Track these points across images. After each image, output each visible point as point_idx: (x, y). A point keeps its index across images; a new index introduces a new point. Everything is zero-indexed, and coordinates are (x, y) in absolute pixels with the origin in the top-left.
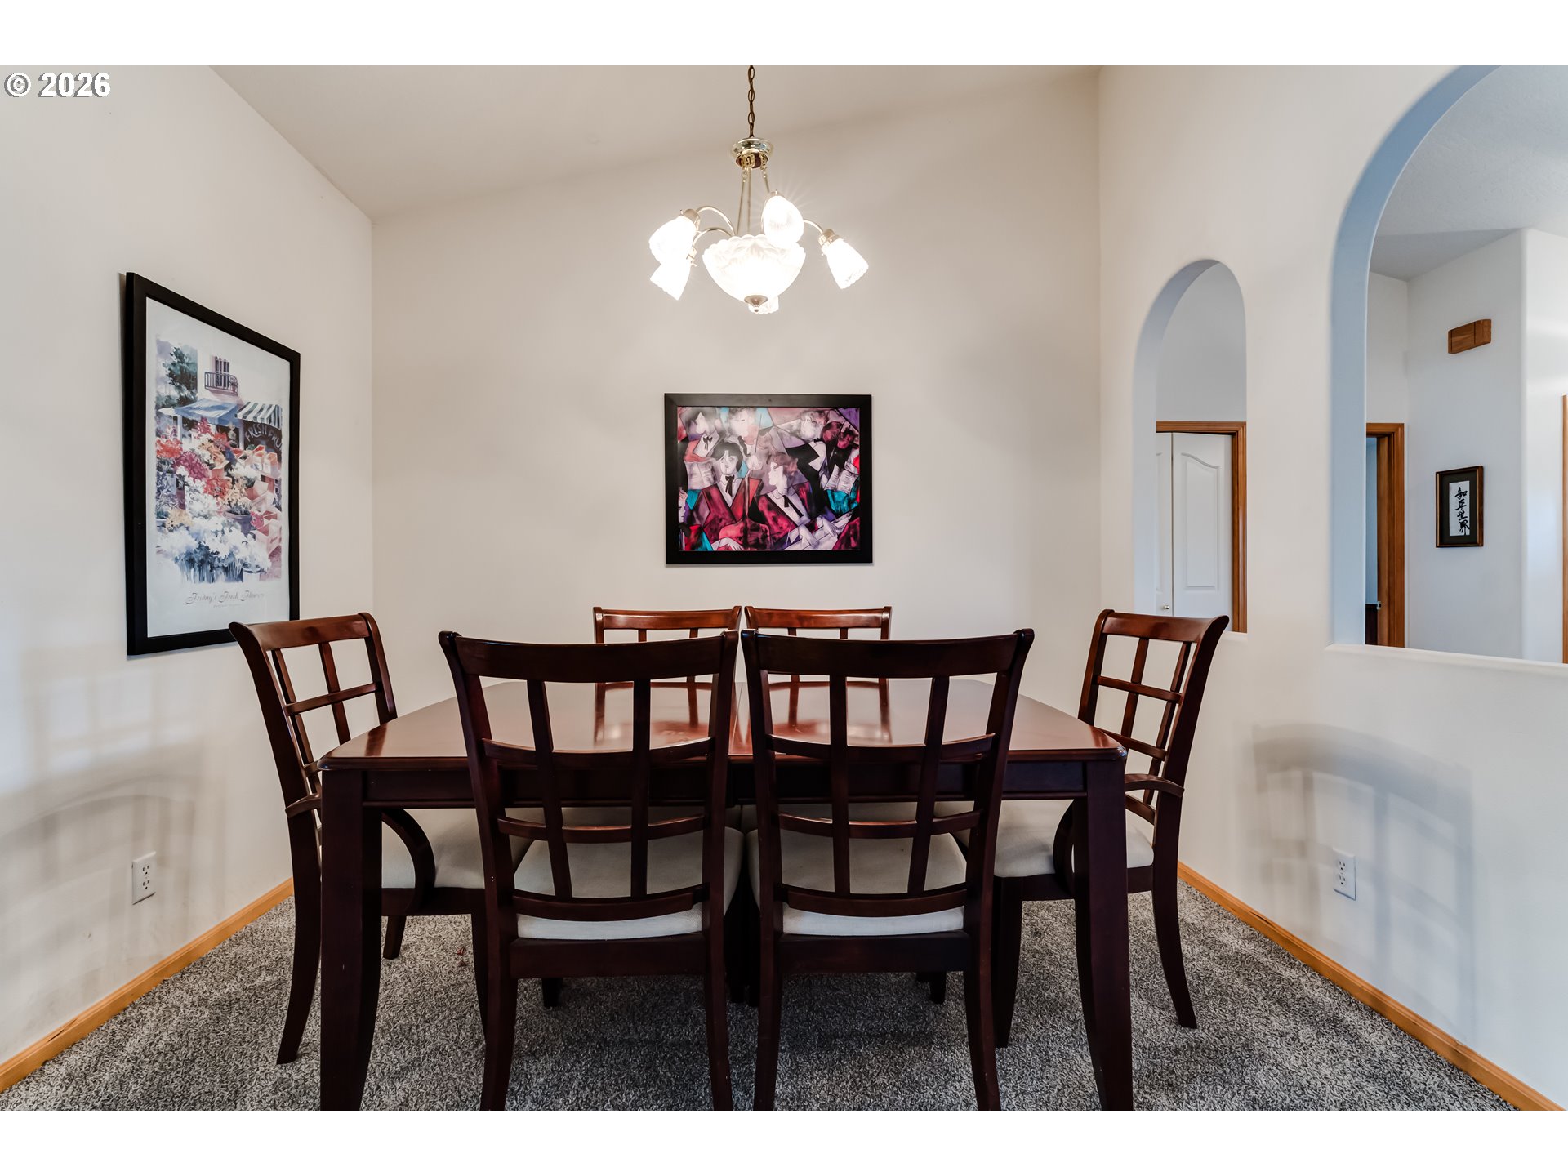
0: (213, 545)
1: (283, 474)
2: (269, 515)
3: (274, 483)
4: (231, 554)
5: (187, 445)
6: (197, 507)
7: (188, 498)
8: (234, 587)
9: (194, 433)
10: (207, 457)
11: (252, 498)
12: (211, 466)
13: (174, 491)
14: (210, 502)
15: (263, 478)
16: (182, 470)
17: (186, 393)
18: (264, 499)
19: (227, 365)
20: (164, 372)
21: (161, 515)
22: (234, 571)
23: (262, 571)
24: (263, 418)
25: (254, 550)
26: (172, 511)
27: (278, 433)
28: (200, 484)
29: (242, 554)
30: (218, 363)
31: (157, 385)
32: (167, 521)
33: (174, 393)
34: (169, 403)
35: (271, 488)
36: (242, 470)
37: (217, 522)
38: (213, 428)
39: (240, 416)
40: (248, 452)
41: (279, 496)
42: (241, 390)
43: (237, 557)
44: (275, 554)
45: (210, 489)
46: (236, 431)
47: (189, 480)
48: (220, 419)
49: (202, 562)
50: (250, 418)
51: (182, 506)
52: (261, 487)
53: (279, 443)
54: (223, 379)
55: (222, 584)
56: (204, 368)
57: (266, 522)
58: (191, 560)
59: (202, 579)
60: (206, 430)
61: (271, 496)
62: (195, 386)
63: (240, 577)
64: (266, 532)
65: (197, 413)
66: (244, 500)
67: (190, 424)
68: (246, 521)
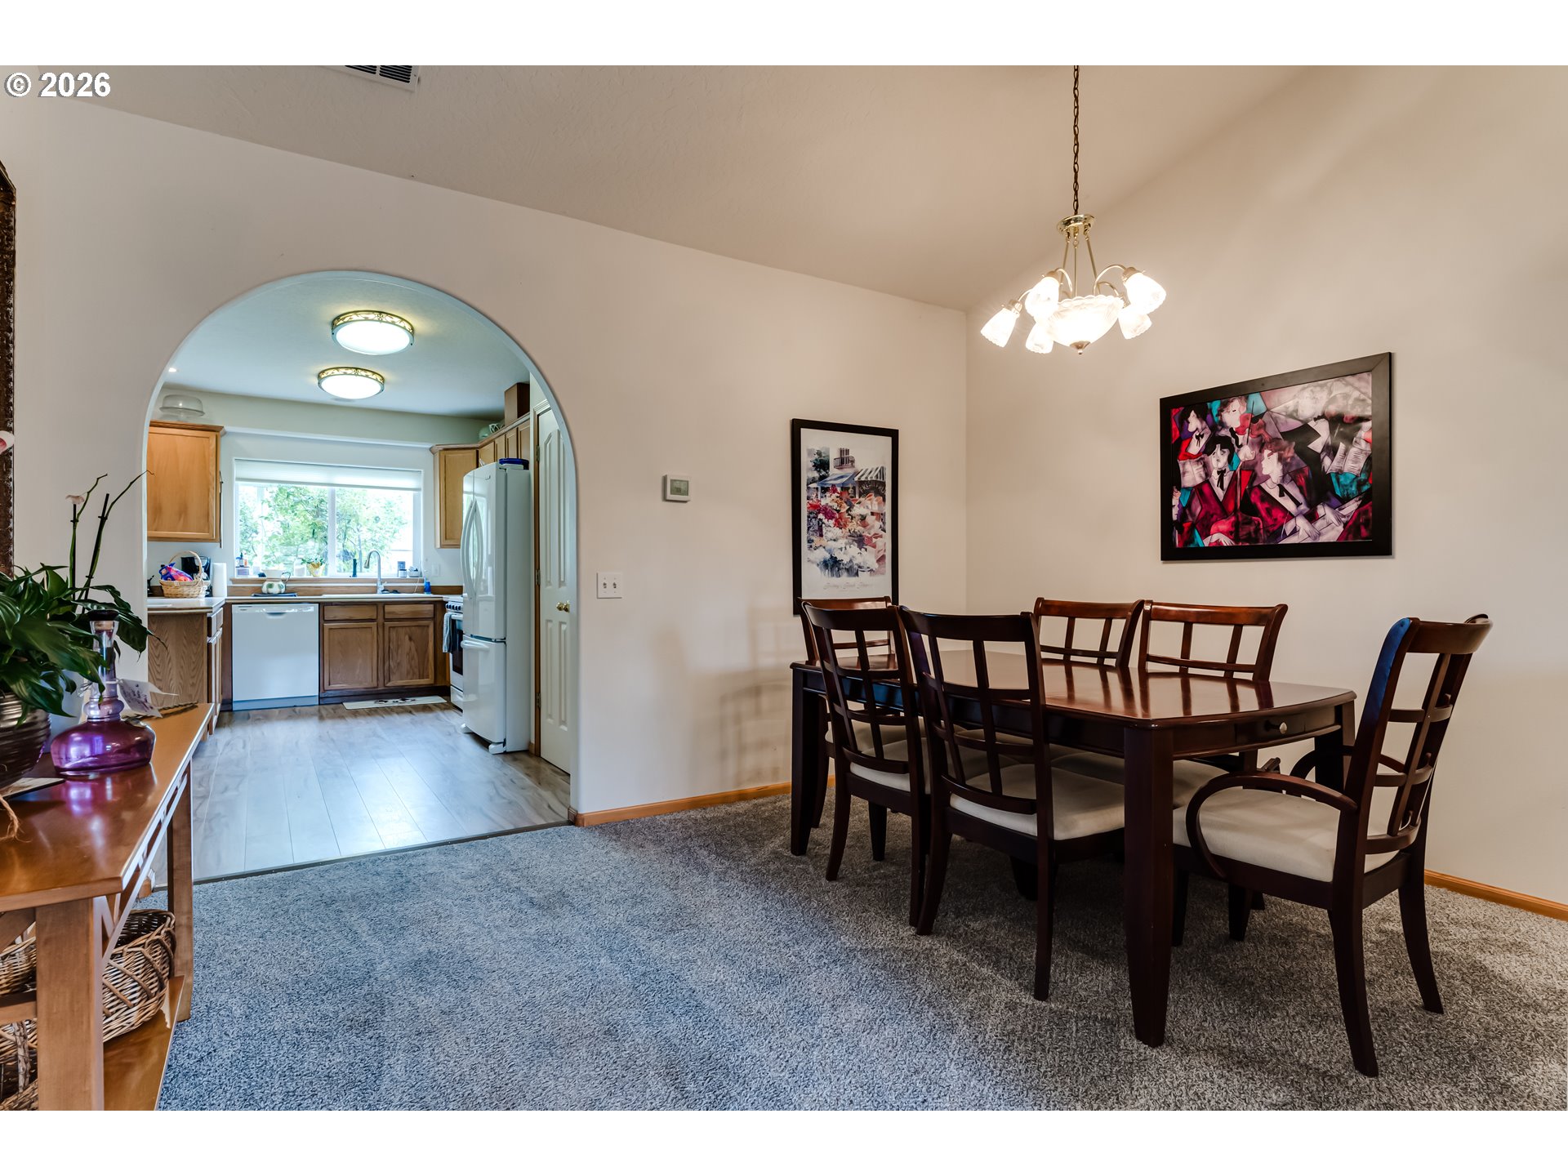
0: (839, 556)
1: (887, 509)
2: (876, 536)
3: (880, 516)
4: (851, 561)
5: (823, 502)
6: (830, 535)
7: (824, 531)
8: (853, 580)
9: (828, 494)
10: (835, 506)
11: (865, 526)
12: (838, 511)
13: (816, 528)
14: (837, 531)
15: (872, 514)
16: (821, 516)
17: (823, 473)
18: (873, 526)
19: (847, 451)
20: (811, 464)
21: (810, 541)
22: (853, 571)
23: (872, 570)
24: (872, 477)
25: (867, 558)
26: (816, 538)
27: (883, 484)
28: (831, 522)
29: (858, 560)
30: (842, 451)
31: (808, 472)
32: (813, 544)
33: (816, 475)
34: (813, 481)
35: (877, 519)
36: (858, 510)
37: (842, 543)
38: (839, 489)
39: (856, 479)
40: (862, 499)
41: (884, 523)
42: (856, 464)
43: (855, 562)
44: (881, 559)
45: (838, 524)
46: (854, 488)
47: (825, 521)
48: (843, 484)
49: (832, 565)
50: (863, 479)
51: (821, 535)
52: (870, 519)
53: (884, 489)
54: (845, 460)
55: (845, 578)
56: (833, 455)
57: (874, 540)
58: (825, 564)
59: (833, 575)
60: (835, 491)
61: (878, 524)
62: (828, 468)
63: (857, 574)
64: (874, 547)
65: (829, 482)
66: (859, 529)
67: (825, 490)
68: (860, 541)
